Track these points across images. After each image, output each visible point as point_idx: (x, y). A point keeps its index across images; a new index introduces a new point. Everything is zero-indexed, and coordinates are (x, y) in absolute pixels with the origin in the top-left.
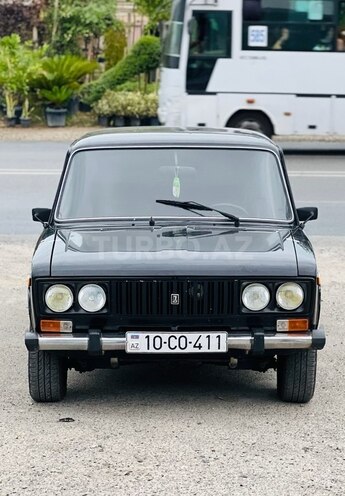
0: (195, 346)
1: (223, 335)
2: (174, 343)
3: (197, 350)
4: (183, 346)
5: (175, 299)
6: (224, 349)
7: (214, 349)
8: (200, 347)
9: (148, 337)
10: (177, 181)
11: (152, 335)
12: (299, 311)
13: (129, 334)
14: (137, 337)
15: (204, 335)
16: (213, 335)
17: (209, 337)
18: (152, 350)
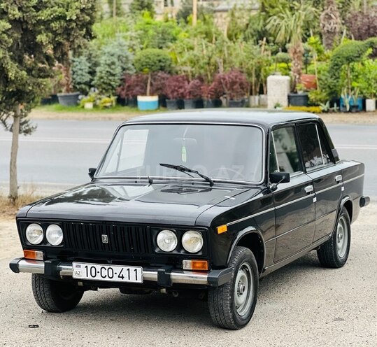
0: (119, 277)
1: (139, 269)
2: (105, 273)
3: (120, 280)
4: (111, 276)
5: (105, 238)
6: (140, 281)
7: (133, 280)
8: (123, 277)
9: (86, 267)
10: (184, 149)
11: (90, 266)
12: (200, 254)
13: (75, 264)
14: (80, 266)
15: (126, 268)
16: (132, 269)
17: (128, 269)
18: (90, 277)
